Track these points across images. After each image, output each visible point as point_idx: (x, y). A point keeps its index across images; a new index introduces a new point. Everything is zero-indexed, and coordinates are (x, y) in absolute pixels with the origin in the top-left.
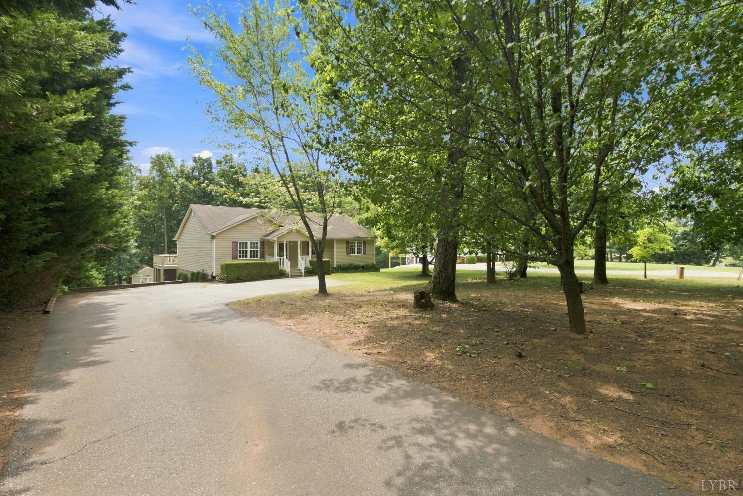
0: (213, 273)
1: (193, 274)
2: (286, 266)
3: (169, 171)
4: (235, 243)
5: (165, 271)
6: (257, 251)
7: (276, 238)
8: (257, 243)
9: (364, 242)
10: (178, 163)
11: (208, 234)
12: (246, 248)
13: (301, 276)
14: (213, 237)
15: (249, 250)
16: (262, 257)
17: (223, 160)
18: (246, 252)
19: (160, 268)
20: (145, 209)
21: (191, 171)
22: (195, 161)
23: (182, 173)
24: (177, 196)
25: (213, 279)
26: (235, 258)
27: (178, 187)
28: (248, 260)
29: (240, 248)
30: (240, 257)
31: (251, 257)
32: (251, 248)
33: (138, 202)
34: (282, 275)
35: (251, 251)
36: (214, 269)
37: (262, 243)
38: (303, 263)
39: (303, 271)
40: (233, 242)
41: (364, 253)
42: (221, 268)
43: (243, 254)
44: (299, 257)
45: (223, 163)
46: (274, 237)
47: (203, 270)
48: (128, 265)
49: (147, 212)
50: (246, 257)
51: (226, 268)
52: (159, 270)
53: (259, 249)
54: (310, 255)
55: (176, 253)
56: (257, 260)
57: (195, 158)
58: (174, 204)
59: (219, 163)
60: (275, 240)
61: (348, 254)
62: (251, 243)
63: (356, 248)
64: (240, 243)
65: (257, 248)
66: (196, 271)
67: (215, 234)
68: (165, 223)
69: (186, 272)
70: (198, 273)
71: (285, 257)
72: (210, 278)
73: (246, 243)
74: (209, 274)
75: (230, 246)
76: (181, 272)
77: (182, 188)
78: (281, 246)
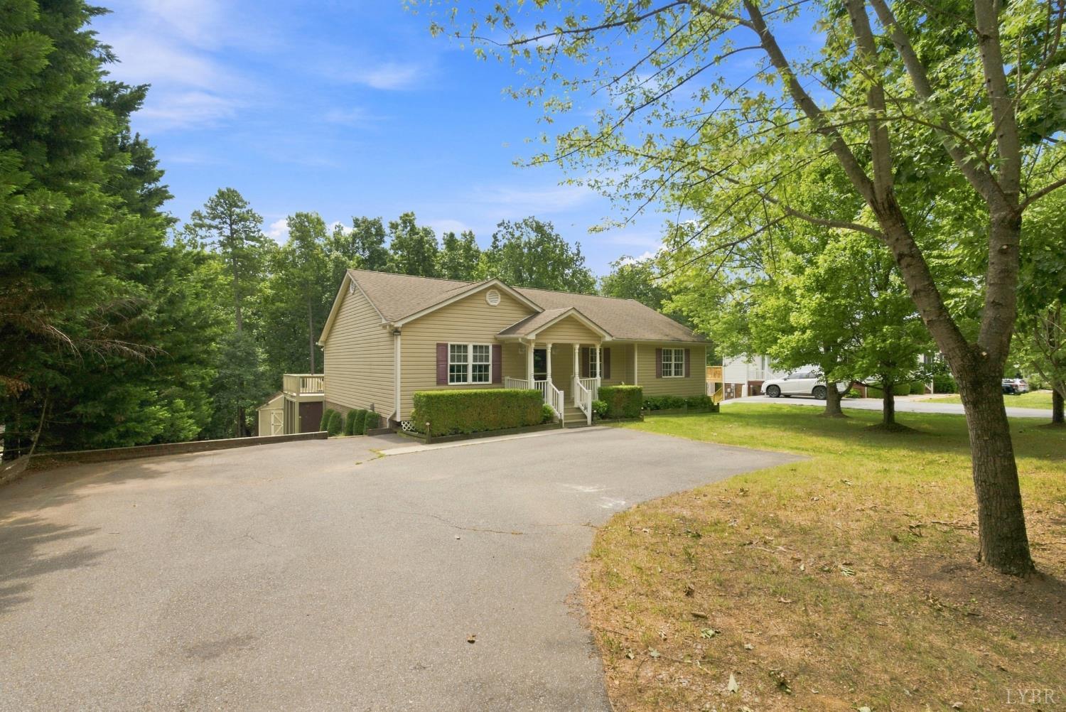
0: (395, 415)
1: (352, 414)
2: (554, 401)
3: (317, 241)
4: (441, 348)
5: (301, 404)
6: (487, 367)
7: (532, 337)
8: (487, 347)
9: (688, 351)
10: (330, 230)
11: (384, 327)
12: (466, 359)
13: (585, 424)
14: (396, 332)
15: (470, 362)
16: (498, 380)
17: (400, 222)
18: (465, 367)
19: (294, 400)
20: (281, 301)
21: (350, 240)
22: (357, 223)
23: (337, 243)
24: (328, 280)
25: (394, 430)
26: (441, 381)
27: (331, 265)
28: (469, 387)
29: (453, 360)
30: (452, 380)
31: (474, 379)
32: (475, 359)
33: (270, 291)
34: (546, 421)
35: (474, 367)
36: (397, 407)
37: (498, 348)
38: (586, 394)
39: (589, 414)
40: (438, 345)
41: (688, 375)
42: (416, 405)
43: (458, 373)
44: (577, 379)
45: (400, 227)
46: (529, 333)
47: (373, 408)
48: (253, 391)
49: (283, 305)
50: (465, 380)
51: (427, 405)
52: (291, 402)
53: (490, 362)
54: (598, 377)
55: (321, 371)
56: (486, 388)
57: (357, 220)
58: (324, 293)
59: (394, 226)
60: (529, 341)
61: (659, 376)
62: (475, 347)
63: (673, 362)
64: (453, 346)
65: (487, 360)
66: (358, 409)
67: (399, 325)
68: (311, 323)
69: (340, 410)
70: (364, 413)
71: (549, 379)
72: (388, 426)
73: (466, 347)
74: (387, 416)
75: (433, 352)
76: (329, 407)
77: (336, 266)
78: (540, 355)
